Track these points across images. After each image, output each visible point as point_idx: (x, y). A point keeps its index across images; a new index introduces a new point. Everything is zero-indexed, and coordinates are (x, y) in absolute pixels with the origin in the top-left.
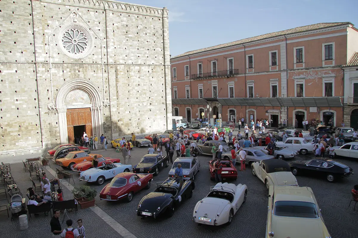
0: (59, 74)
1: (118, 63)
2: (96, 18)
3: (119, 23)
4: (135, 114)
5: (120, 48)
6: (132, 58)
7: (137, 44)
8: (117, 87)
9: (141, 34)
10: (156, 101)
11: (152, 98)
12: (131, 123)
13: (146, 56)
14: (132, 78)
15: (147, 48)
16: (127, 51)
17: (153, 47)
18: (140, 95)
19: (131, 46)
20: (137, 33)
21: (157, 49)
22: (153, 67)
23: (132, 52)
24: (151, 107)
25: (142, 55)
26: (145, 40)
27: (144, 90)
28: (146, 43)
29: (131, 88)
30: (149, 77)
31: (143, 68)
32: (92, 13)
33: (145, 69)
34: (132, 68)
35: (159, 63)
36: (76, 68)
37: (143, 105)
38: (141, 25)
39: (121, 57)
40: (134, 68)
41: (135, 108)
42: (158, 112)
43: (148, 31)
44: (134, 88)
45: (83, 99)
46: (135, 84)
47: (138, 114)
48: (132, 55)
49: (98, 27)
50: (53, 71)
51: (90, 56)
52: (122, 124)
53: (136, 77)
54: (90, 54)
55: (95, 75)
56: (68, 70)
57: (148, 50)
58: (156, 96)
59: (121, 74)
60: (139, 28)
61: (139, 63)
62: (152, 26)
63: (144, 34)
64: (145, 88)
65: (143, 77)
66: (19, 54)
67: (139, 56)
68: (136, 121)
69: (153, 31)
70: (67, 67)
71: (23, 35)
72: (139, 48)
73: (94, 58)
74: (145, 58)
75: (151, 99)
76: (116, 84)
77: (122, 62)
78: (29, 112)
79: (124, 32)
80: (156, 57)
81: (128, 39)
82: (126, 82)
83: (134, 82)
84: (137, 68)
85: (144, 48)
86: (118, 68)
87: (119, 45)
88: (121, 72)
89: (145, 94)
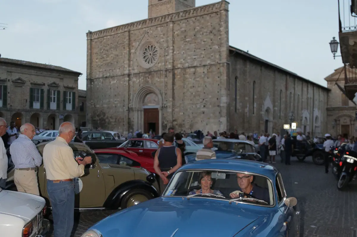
0: (137, 81)
1: (177, 67)
2: (162, 32)
3: (179, 31)
4: (189, 116)
5: (178, 53)
6: (189, 61)
7: (194, 47)
8: (173, 90)
9: (199, 36)
10: (211, 104)
11: (206, 100)
12: (184, 124)
13: (202, 56)
14: (187, 80)
15: (203, 49)
16: (185, 55)
17: (210, 46)
18: (194, 96)
19: (188, 49)
20: (195, 35)
21: (214, 47)
22: (209, 67)
23: (189, 55)
24: (205, 110)
25: (198, 56)
26: (201, 40)
27: (198, 91)
28: (203, 43)
29: (185, 90)
30: (204, 77)
31: (198, 69)
32: (159, 29)
33: (200, 70)
34: (188, 70)
35: (215, 61)
36: (147, 75)
37: (196, 107)
38: (198, 26)
39: (179, 62)
40: (190, 70)
41: (189, 110)
42: (211, 115)
43: (205, 30)
44: (188, 90)
45: (155, 100)
46: (190, 85)
47: (191, 116)
48: (189, 58)
49: (163, 39)
50: (134, 79)
51: (156, 65)
52: (177, 124)
53: (191, 79)
54: (156, 63)
55: (159, 80)
56: (142, 78)
57: (205, 50)
58: (210, 98)
59: (178, 77)
60: (196, 30)
61: (195, 65)
62: (209, 24)
63: (201, 34)
64: (199, 89)
65: (198, 78)
66: (118, 70)
67: (195, 58)
68: (188, 123)
69: (210, 29)
70: (142, 76)
71: (120, 57)
72: (196, 50)
73: (159, 66)
74: (201, 59)
75: (204, 101)
76: (173, 87)
77: (179, 66)
78: (120, 109)
79: (182, 38)
80: (212, 56)
81: (186, 43)
82: (182, 84)
83: (188, 84)
84: (193, 70)
85: (200, 49)
86: (176, 72)
87: (178, 51)
88: (178, 75)
89: (199, 96)
